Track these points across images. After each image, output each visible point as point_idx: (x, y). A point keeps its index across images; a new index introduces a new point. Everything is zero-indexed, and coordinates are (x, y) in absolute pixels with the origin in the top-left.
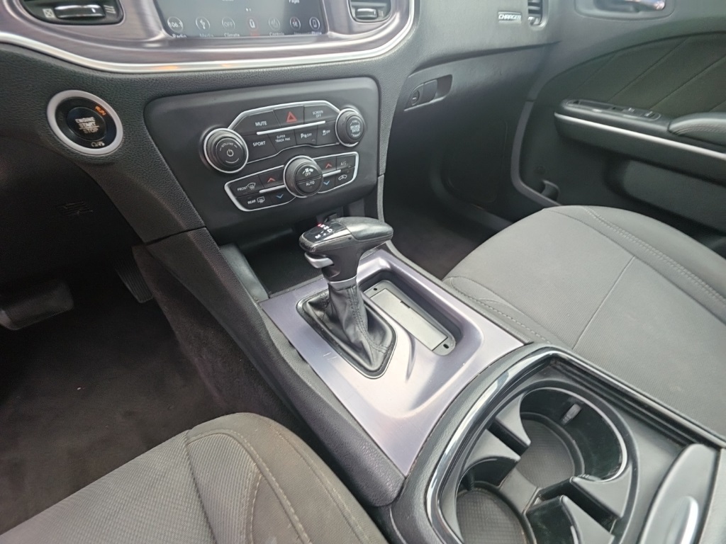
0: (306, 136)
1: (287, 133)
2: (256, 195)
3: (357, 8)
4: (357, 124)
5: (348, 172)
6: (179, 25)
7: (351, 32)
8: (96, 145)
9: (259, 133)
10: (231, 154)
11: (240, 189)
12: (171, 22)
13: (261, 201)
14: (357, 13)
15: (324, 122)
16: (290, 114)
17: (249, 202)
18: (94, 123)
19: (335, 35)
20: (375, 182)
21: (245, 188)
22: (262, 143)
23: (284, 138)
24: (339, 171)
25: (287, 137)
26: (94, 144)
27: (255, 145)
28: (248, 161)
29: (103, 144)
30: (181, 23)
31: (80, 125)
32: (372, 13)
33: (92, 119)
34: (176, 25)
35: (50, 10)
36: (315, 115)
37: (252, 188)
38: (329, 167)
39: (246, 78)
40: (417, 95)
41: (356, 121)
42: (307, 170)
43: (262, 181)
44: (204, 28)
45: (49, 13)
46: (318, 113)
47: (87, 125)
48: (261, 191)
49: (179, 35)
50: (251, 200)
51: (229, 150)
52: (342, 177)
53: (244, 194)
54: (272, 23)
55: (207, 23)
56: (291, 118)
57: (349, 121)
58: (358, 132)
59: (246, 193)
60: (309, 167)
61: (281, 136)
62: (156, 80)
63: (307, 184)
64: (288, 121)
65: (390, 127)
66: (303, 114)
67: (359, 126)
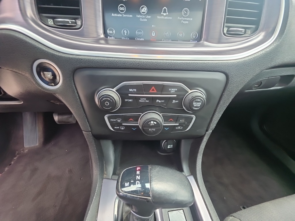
0: (160, 101)
1: (148, 98)
2: (120, 125)
3: (229, 27)
4: (199, 102)
5: (184, 126)
6: (113, 32)
7: (219, 42)
8: (51, 85)
9: (129, 95)
10: (107, 104)
11: (112, 120)
12: (109, 30)
13: (122, 129)
14: (227, 31)
15: (175, 96)
16: (153, 88)
17: (115, 128)
18: (51, 75)
19: (206, 43)
20: (203, 135)
21: (115, 120)
22: (130, 100)
23: (145, 100)
24: (178, 124)
25: (146, 100)
26: (50, 84)
27: (126, 100)
28: (120, 107)
29: (54, 85)
30: (114, 31)
31: (45, 75)
32: (241, 31)
33: (50, 73)
34: (111, 32)
35: (52, 20)
36: (170, 91)
37: (119, 121)
38: (171, 121)
39: (132, 64)
40: (259, 84)
41: (199, 100)
42: (152, 122)
43: (126, 119)
44: (125, 34)
45: (51, 22)
46: (173, 90)
47: (48, 75)
48: (123, 124)
49: (111, 37)
50: (117, 127)
51: (107, 102)
52: (179, 128)
53: (114, 123)
54: (166, 34)
55: (127, 32)
56: (153, 90)
57: (194, 99)
58: (199, 107)
59: (115, 123)
60: (154, 121)
61: (143, 99)
62: (82, 59)
63: (150, 130)
64: (151, 91)
65: (228, 105)
66: (162, 89)
67: (200, 103)
